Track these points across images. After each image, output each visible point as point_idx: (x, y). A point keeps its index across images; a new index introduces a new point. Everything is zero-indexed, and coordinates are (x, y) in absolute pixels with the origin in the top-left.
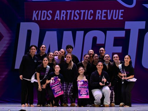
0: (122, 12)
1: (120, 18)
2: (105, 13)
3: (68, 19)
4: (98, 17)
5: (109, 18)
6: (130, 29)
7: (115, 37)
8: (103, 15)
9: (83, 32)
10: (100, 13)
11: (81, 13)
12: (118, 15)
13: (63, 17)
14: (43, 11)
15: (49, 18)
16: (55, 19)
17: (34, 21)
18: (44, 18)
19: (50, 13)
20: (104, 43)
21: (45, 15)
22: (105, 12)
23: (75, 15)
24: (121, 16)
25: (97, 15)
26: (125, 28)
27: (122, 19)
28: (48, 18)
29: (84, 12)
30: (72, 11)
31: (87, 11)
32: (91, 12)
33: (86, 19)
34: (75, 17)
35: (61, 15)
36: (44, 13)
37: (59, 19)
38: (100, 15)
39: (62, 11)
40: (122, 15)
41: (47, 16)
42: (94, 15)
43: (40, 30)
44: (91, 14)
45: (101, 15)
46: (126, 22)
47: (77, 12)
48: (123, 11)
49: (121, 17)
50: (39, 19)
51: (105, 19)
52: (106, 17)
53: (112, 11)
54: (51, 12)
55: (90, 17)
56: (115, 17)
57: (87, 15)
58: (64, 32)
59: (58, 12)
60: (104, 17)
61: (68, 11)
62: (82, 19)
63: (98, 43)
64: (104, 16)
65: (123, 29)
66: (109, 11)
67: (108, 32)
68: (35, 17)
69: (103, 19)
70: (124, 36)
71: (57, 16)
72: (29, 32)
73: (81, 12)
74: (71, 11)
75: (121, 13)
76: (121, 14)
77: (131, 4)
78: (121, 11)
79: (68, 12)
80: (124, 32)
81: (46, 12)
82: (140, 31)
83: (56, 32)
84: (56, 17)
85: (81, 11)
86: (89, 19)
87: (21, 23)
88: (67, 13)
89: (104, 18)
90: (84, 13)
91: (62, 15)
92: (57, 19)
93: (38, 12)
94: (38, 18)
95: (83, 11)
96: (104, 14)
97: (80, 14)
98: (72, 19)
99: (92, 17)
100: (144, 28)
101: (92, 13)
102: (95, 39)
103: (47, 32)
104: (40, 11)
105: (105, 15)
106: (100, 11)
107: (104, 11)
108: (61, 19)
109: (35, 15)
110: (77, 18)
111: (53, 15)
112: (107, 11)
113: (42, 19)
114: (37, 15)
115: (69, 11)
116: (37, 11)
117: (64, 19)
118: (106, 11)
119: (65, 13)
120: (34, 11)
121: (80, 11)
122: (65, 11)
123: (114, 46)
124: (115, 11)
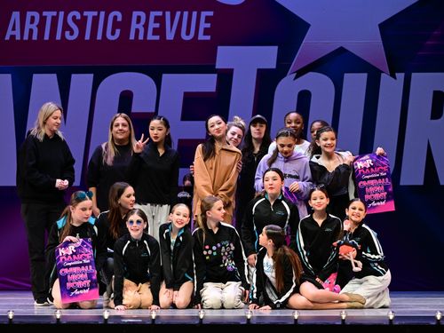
0: (208, 19)
1: (201, 37)
2: (157, 19)
3: (46, 37)
4: (137, 31)
5: (170, 36)
6: (232, 70)
7: (185, 93)
8: (152, 25)
9: (91, 76)
10: (143, 21)
11: (84, 19)
12: (194, 26)
13: (31, 31)
16: (7, 38)
20: (154, 111)
22: (156, 17)
23: (66, 27)
24: (206, 29)
25: (134, 26)
26: (218, 66)
27: (208, 38)
29: (94, 17)
30: (58, 14)
31: (102, 14)
32: (115, 17)
33: (99, 37)
34: (67, 33)
35: (24, 26)
37: (18, 38)
38: (142, 25)
39: (29, 14)
40: (208, 25)
42: (124, 26)
44: (116, 24)
45: (146, 26)
46: (220, 48)
47: (74, 17)
48: (211, 13)
49: (206, 32)
51: (157, 38)
52: (160, 31)
53: (178, 13)
55: (113, 33)
56: (188, 33)
57: (105, 25)
58: (34, 75)
59: (16, 15)
60: (155, 32)
61: (45, 14)
62: (87, 37)
63: (135, 109)
64: (154, 29)
65: (210, 69)
66: (168, 14)
67: (164, 76)
69: (150, 37)
70: (214, 90)
71: (14, 29)
73: (86, 17)
74: (55, 13)
75: (206, 22)
76: (204, 25)
78: (204, 14)
79: (46, 17)
80: (216, 75)
82: (262, 74)
83: (10, 76)
84: (9, 33)
85: (85, 13)
86: (109, 37)
88: (43, 19)
89: (153, 34)
90: (96, 20)
91: (28, 26)
92: (13, 37)
95: (90, 15)
96: (155, 22)
97: (81, 24)
98: (58, 37)
99: (118, 32)
100: (274, 67)
101: (119, 19)
102: (126, 98)
105: (157, 25)
106: (143, 15)
107: (153, 14)
108: (26, 37)
110: (72, 34)
112: (164, 14)
115: (49, 15)
117: (35, 37)
118: (160, 13)
119: (37, 21)
121: (82, 14)
122: (36, 15)
124: (186, 14)
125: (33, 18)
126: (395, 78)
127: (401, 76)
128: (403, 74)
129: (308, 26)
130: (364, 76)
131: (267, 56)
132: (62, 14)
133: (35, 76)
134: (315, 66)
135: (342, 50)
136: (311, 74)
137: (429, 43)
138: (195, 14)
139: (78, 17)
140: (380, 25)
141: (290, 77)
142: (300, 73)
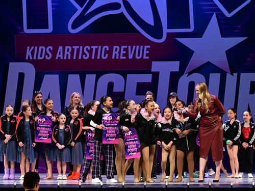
0: (148, 49)
1: (145, 57)
2: (125, 49)
3: (75, 58)
4: (116, 55)
5: (131, 57)
6: (159, 72)
7: (138, 83)
8: (123, 52)
9: (95, 75)
10: (118, 50)
11: (92, 49)
12: (142, 52)
13: (68, 55)
14: (40, 48)
15: (49, 56)
16: (57, 58)
17: (29, 61)
18: (41, 56)
19: (50, 49)
20: (123, 91)
21: (43, 53)
23: (83, 53)
25: (114, 52)
26: (152, 71)
27: (148, 58)
28: (47, 56)
29: (96, 49)
31: (100, 47)
32: (106, 49)
33: (98, 58)
34: (84, 56)
35: (64, 53)
36: (42, 49)
37: (62, 58)
38: (118, 52)
39: (67, 48)
40: (148, 52)
41: (46, 53)
42: (110, 52)
43: (36, 72)
44: (106, 52)
45: (120, 53)
46: (153, 62)
47: (87, 49)
48: (149, 47)
49: (147, 55)
50: (35, 58)
51: (125, 58)
52: (126, 55)
53: (134, 47)
54: (52, 49)
55: (105, 56)
56: (139, 56)
57: (100, 52)
59: (61, 48)
60: (124, 55)
61: (74, 47)
62: (93, 58)
63: (115, 90)
64: (123, 54)
65: (149, 72)
66: (129, 47)
67: (128, 75)
68: (29, 56)
69: (122, 57)
70: (150, 81)
71: (60, 54)
72: (21, 76)
74: (78, 47)
75: (147, 50)
76: (146, 52)
77: (160, 37)
78: (146, 47)
80: (151, 75)
81: (44, 48)
82: (172, 74)
83: (58, 75)
84: (58, 56)
85: (92, 47)
86: (103, 57)
87: (10, 63)
88: (73, 50)
90: (97, 50)
91: (66, 53)
92: (59, 58)
93: (34, 49)
94: (33, 57)
95: (94, 47)
96: (124, 51)
97: (90, 51)
98: (80, 58)
99: (107, 55)
100: (178, 70)
101: (108, 49)
102: (111, 85)
103: (45, 75)
104: (36, 48)
105: (125, 52)
106: (118, 47)
107: (123, 47)
108: (65, 58)
109: (29, 53)
110: (86, 56)
111: (54, 52)
112: (128, 47)
113: (39, 58)
114: (33, 53)
115: (76, 48)
116: (33, 47)
117: (69, 58)
118: (126, 47)
119: (70, 50)
120: (28, 48)
121: (90, 47)
122: (70, 48)
123: (137, 94)
124: (138, 47)
125: (68, 50)
126: (233, 75)
127: (236, 75)
128: (237, 74)
129: (194, 52)
130: (219, 75)
131: (175, 66)
132: (81, 47)
133: (70, 76)
134: (197, 70)
135: (209, 63)
136: (194, 74)
137: (248, 59)
138: (142, 47)
139: (89, 49)
140: (226, 52)
141: (185, 75)
142: (190, 73)
